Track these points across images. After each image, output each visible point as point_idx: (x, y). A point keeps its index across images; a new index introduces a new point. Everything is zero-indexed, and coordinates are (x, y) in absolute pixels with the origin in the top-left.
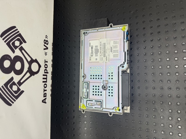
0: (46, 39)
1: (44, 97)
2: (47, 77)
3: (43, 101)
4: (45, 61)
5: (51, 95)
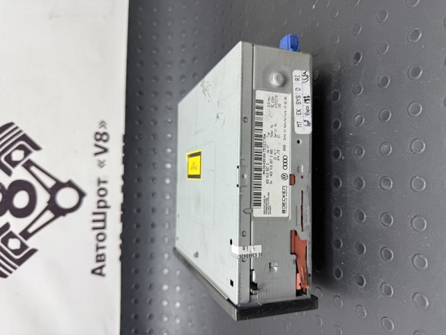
0: (102, 131)
1: (98, 261)
2: (105, 217)
3: (93, 272)
4: (99, 182)
5: (122, 258)
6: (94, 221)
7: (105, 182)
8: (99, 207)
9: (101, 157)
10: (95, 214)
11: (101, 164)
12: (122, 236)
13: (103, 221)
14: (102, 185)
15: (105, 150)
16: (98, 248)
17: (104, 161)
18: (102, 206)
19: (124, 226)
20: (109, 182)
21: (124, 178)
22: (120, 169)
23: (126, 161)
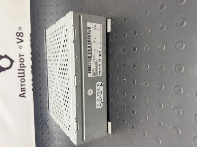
0: (20, 31)
1: (22, 91)
2: (24, 71)
3: (20, 96)
4: (20, 56)
5: (33, 89)
6: (19, 73)
7: (23, 56)
8: (21, 67)
9: (20, 44)
10: (19, 70)
11: (20, 47)
12: (33, 80)
13: (24, 73)
14: (21, 57)
15: (22, 41)
16: (22, 85)
17: (22, 46)
18: (22, 66)
19: (33, 76)
20: (25, 56)
21: (32, 53)
22: (30, 50)
23: (32, 46)
